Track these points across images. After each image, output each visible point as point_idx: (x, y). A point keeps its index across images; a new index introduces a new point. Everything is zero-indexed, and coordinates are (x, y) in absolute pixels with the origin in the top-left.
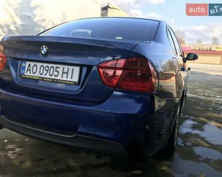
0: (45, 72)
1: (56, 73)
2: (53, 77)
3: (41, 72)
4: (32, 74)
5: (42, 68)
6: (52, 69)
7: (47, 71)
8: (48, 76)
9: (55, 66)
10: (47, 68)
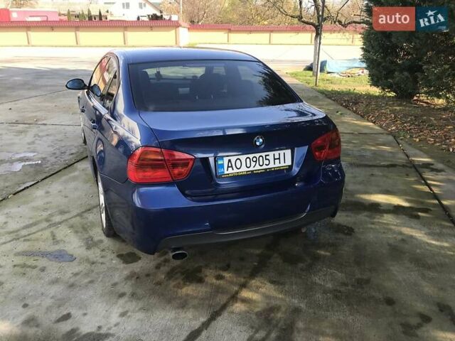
0: (253, 164)
1: (267, 162)
2: (264, 167)
3: (248, 165)
4: (236, 170)
5: (248, 160)
6: (261, 158)
7: (256, 161)
8: (258, 167)
9: (264, 154)
10: (255, 159)
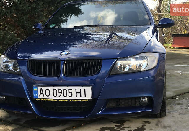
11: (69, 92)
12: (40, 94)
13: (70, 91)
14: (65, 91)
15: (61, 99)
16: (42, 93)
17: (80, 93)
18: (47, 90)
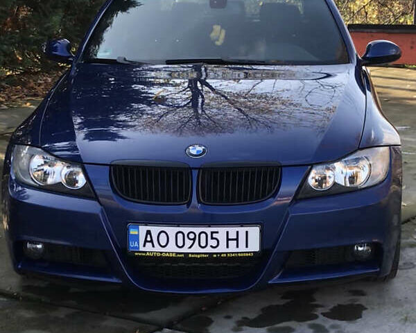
11: (212, 238)
12: (146, 241)
13: (214, 235)
14: (203, 236)
15: (192, 254)
16: (149, 239)
17: (237, 239)
18: (163, 234)
